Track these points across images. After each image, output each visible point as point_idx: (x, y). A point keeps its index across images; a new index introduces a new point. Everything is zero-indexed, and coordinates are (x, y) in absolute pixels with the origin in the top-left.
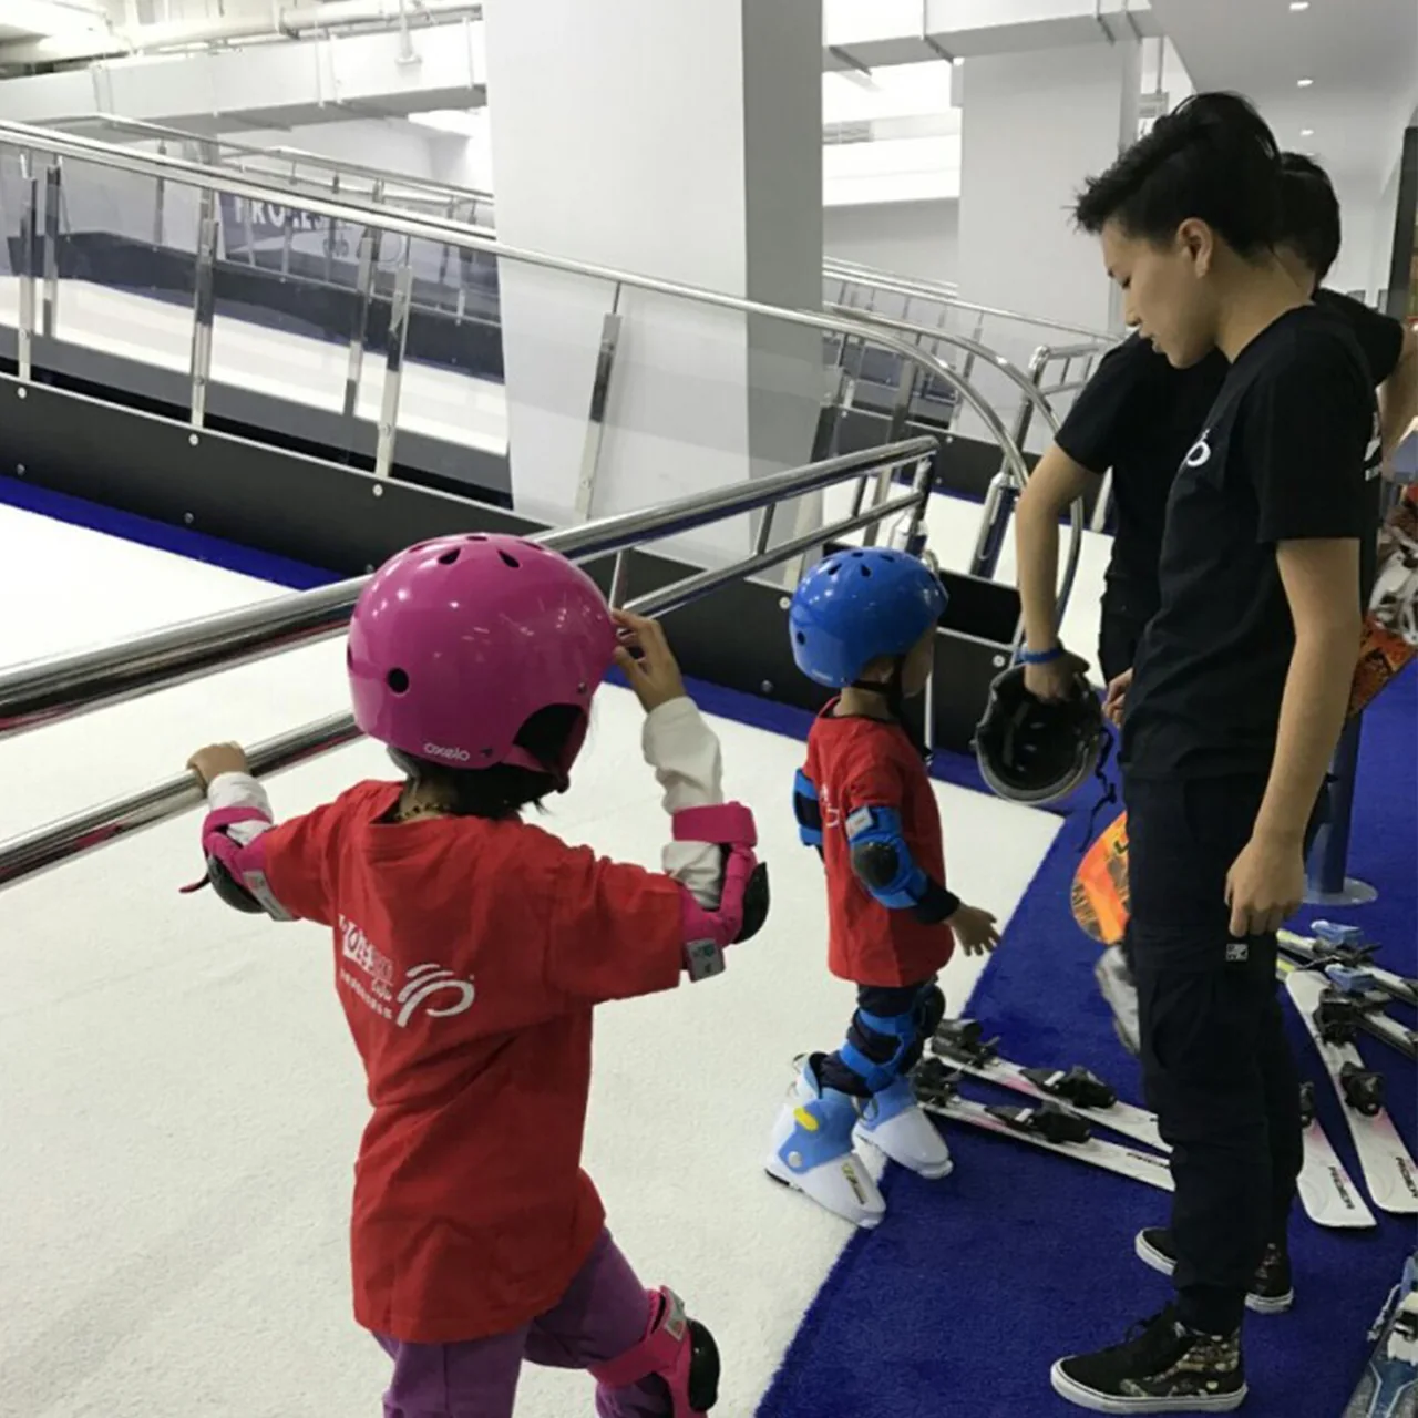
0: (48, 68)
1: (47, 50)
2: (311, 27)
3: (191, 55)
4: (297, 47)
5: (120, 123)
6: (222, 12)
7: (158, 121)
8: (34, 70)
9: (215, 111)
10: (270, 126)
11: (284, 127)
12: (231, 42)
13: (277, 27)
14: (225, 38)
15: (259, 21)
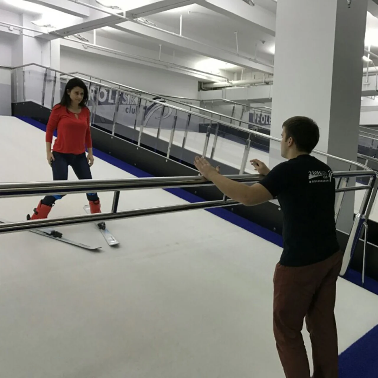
0: (216, 89)
1: (216, 85)
2: (270, 82)
3: (246, 87)
4: (268, 86)
5: (226, 101)
6: (255, 78)
7: (234, 101)
8: (213, 89)
9: (247, 99)
10: (259, 102)
11: (263, 103)
12: (256, 84)
13: (263, 82)
14: (254, 84)
15: (260, 80)
